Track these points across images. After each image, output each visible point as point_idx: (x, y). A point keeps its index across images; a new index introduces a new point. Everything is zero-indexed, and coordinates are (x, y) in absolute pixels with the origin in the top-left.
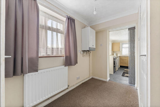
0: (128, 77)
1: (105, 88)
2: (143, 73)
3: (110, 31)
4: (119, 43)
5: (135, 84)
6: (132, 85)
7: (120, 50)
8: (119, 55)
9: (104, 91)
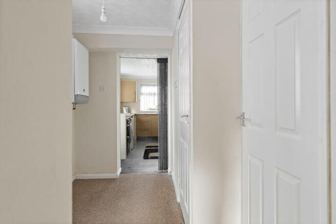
0: (156, 158)
1: (118, 193)
2: (182, 142)
3: (122, 56)
4: (135, 83)
5: (167, 169)
6: (164, 171)
7: (136, 100)
8: (134, 112)
9: (116, 199)
